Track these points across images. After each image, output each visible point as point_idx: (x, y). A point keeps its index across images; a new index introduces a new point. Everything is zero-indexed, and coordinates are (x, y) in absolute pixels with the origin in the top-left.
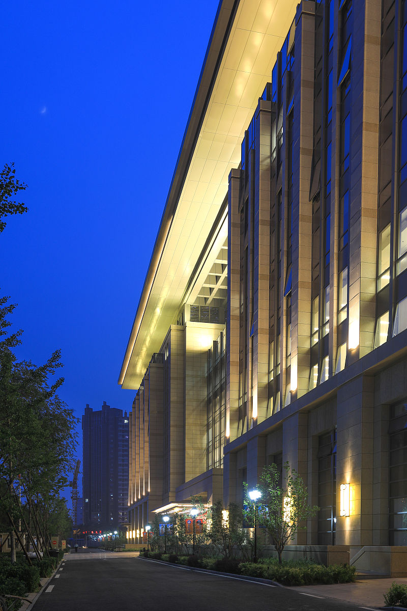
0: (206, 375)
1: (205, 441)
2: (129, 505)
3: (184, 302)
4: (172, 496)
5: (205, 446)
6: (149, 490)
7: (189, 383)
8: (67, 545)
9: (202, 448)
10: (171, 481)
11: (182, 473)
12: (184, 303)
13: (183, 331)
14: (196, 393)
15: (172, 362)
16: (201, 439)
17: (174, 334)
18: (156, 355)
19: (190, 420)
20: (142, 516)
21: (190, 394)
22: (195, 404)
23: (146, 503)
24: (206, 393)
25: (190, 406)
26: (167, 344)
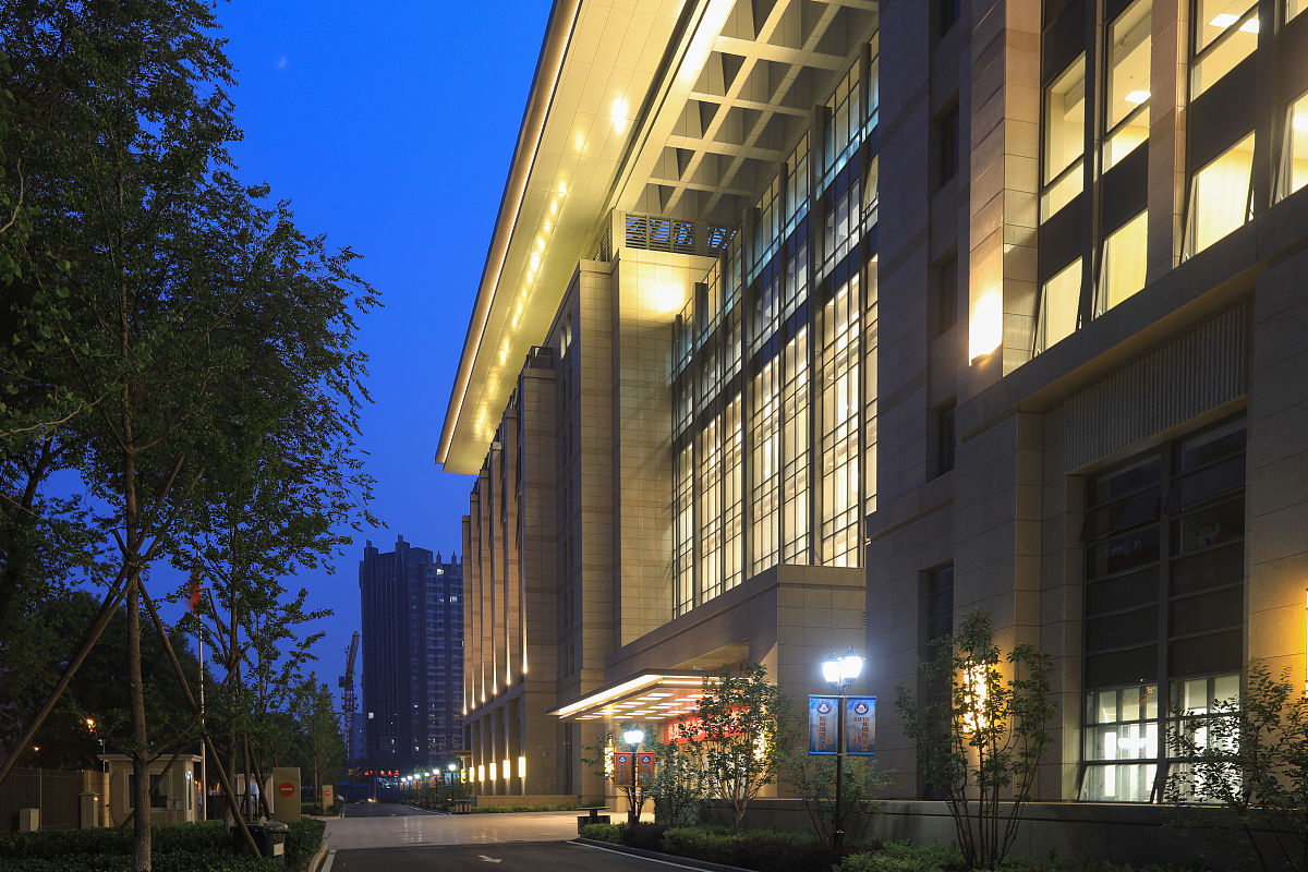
0: (670, 382)
1: (668, 546)
2: (465, 712)
3: (612, 204)
4: (587, 681)
5: (667, 556)
6: (525, 670)
7: (627, 402)
8: (335, 795)
9: (661, 561)
10: (586, 644)
11: (613, 623)
12: (609, 207)
13: (611, 277)
14: (643, 429)
15: (584, 351)
16: (659, 539)
17: (588, 284)
18: (537, 350)
19: (631, 493)
20: (504, 732)
21: (630, 430)
22: (642, 453)
23: (515, 702)
24: (668, 427)
25: (632, 459)
26: (568, 312)
